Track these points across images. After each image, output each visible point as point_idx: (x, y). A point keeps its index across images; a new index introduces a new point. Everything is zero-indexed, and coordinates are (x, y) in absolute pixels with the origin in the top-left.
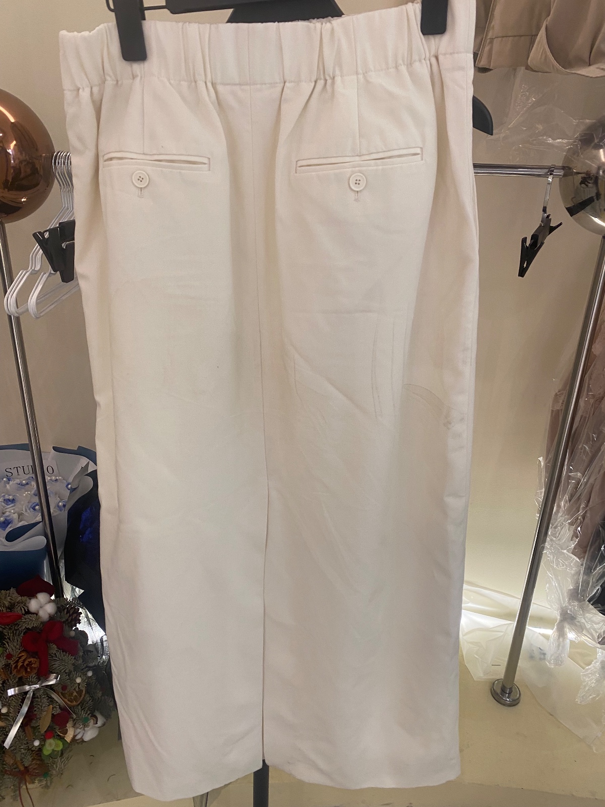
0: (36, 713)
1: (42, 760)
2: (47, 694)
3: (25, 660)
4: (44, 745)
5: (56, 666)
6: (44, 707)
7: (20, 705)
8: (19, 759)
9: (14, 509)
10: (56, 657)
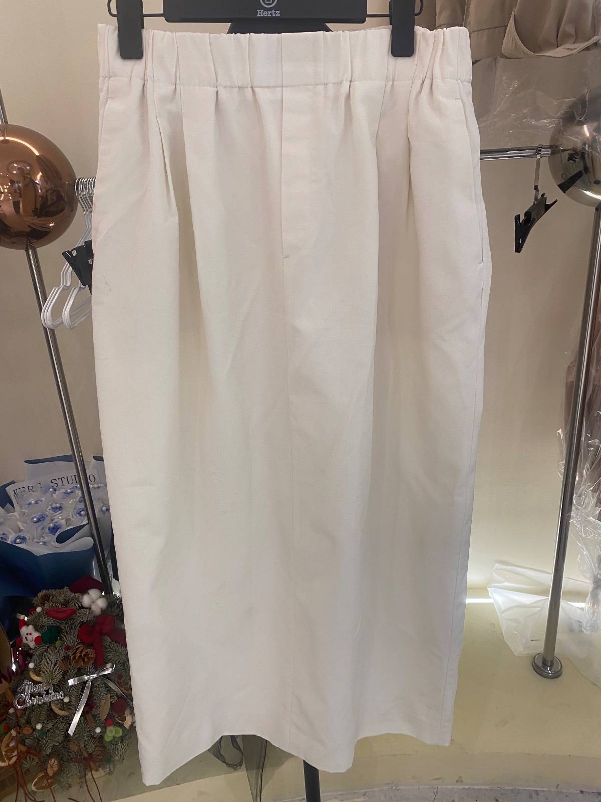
0: (95, 701)
1: (104, 747)
2: (105, 683)
3: (82, 651)
4: (105, 732)
5: (111, 657)
6: (103, 695)
7: (81, 694)
8: (83, 746)
9: (61, 516)
10: (111, 648)
